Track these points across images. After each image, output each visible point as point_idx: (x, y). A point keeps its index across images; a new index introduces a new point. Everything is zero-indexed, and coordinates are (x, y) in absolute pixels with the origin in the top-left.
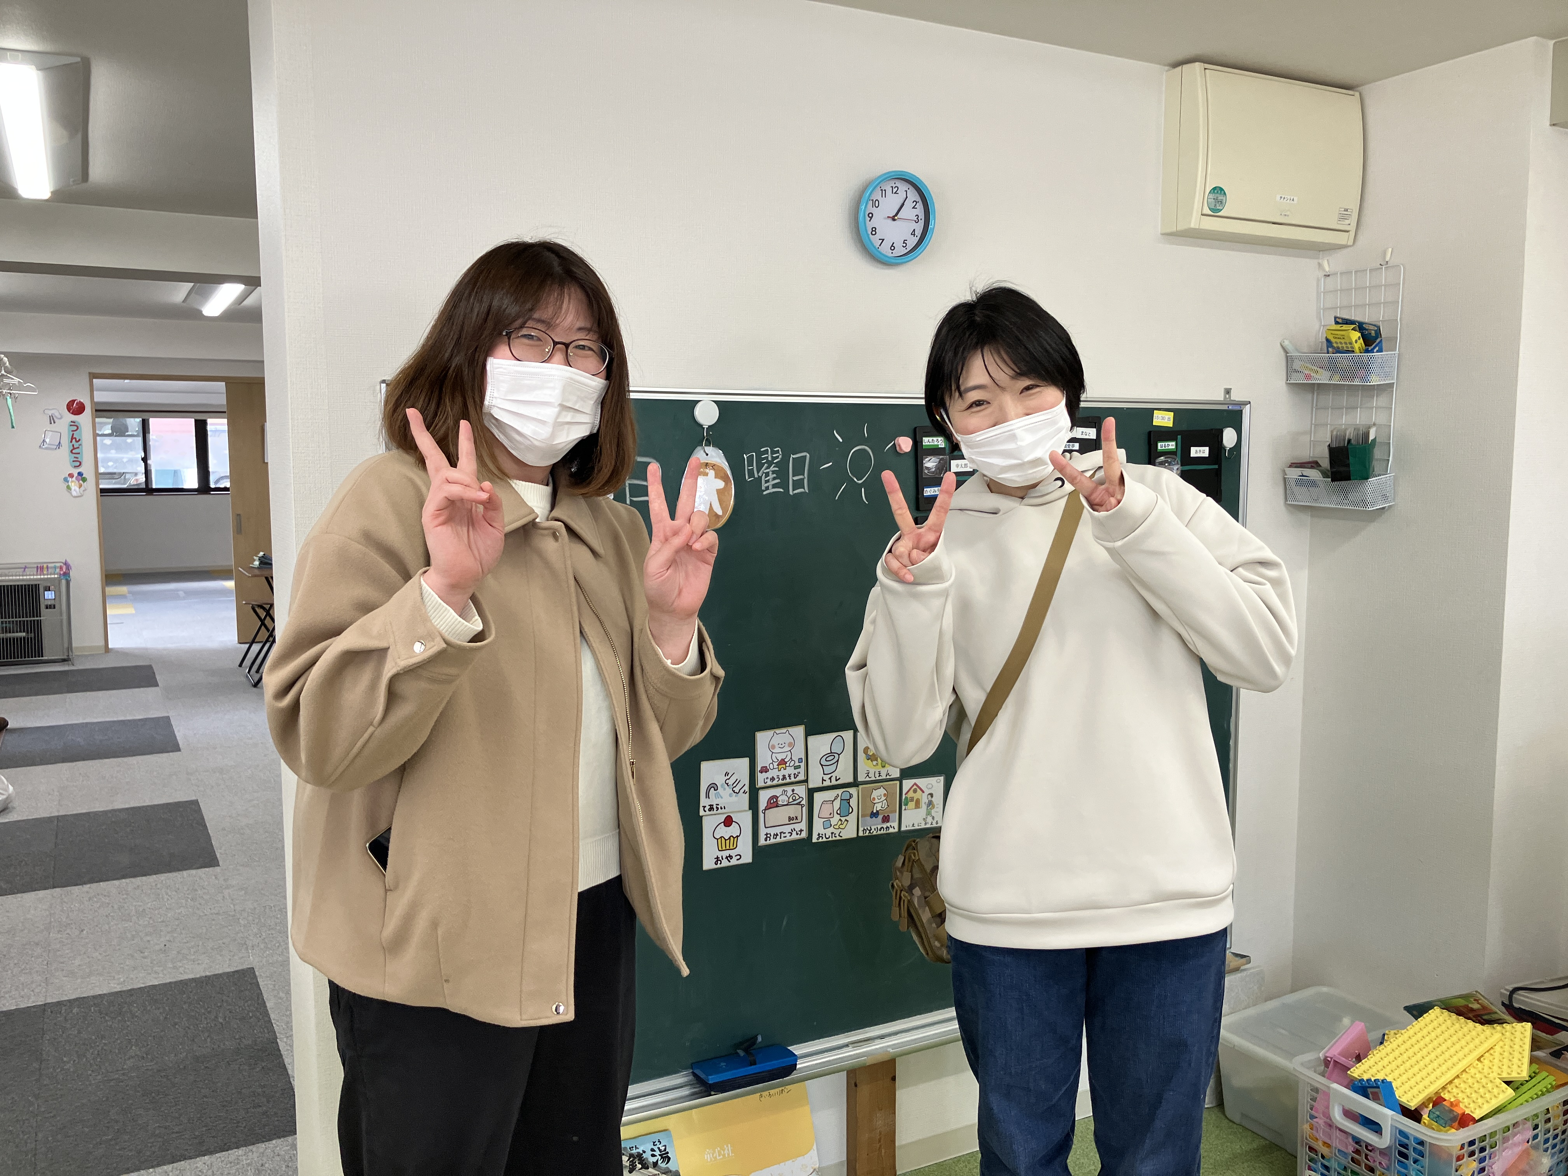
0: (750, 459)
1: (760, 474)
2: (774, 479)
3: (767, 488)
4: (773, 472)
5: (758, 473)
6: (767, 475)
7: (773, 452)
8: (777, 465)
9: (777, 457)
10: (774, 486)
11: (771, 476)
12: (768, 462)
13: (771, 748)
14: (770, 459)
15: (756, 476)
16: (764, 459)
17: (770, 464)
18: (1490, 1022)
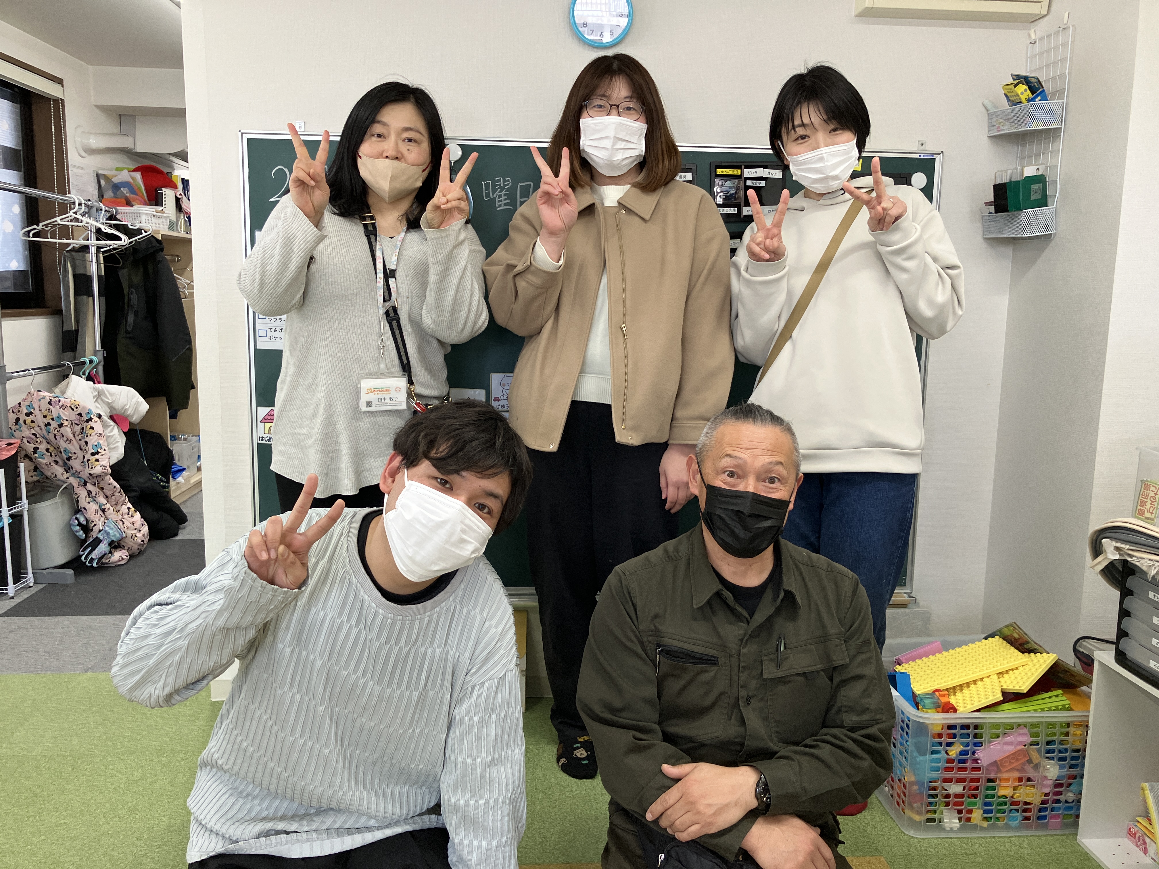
0: (487, 185)
1: (495, 196)
2: (505, 199)
3: (500, 206)
4: (505, 195)
5: (493, 195)
6: (500, 196)
7: (504, 181)
8: (507, 190)
9: (508, 184)
10: (505, 205)
11: (503, 198)
12: (500, 187)
13: (502, 385)
14: (502, 185)
15: (491, 196)
16: (498, 185)
17: (502, 189)
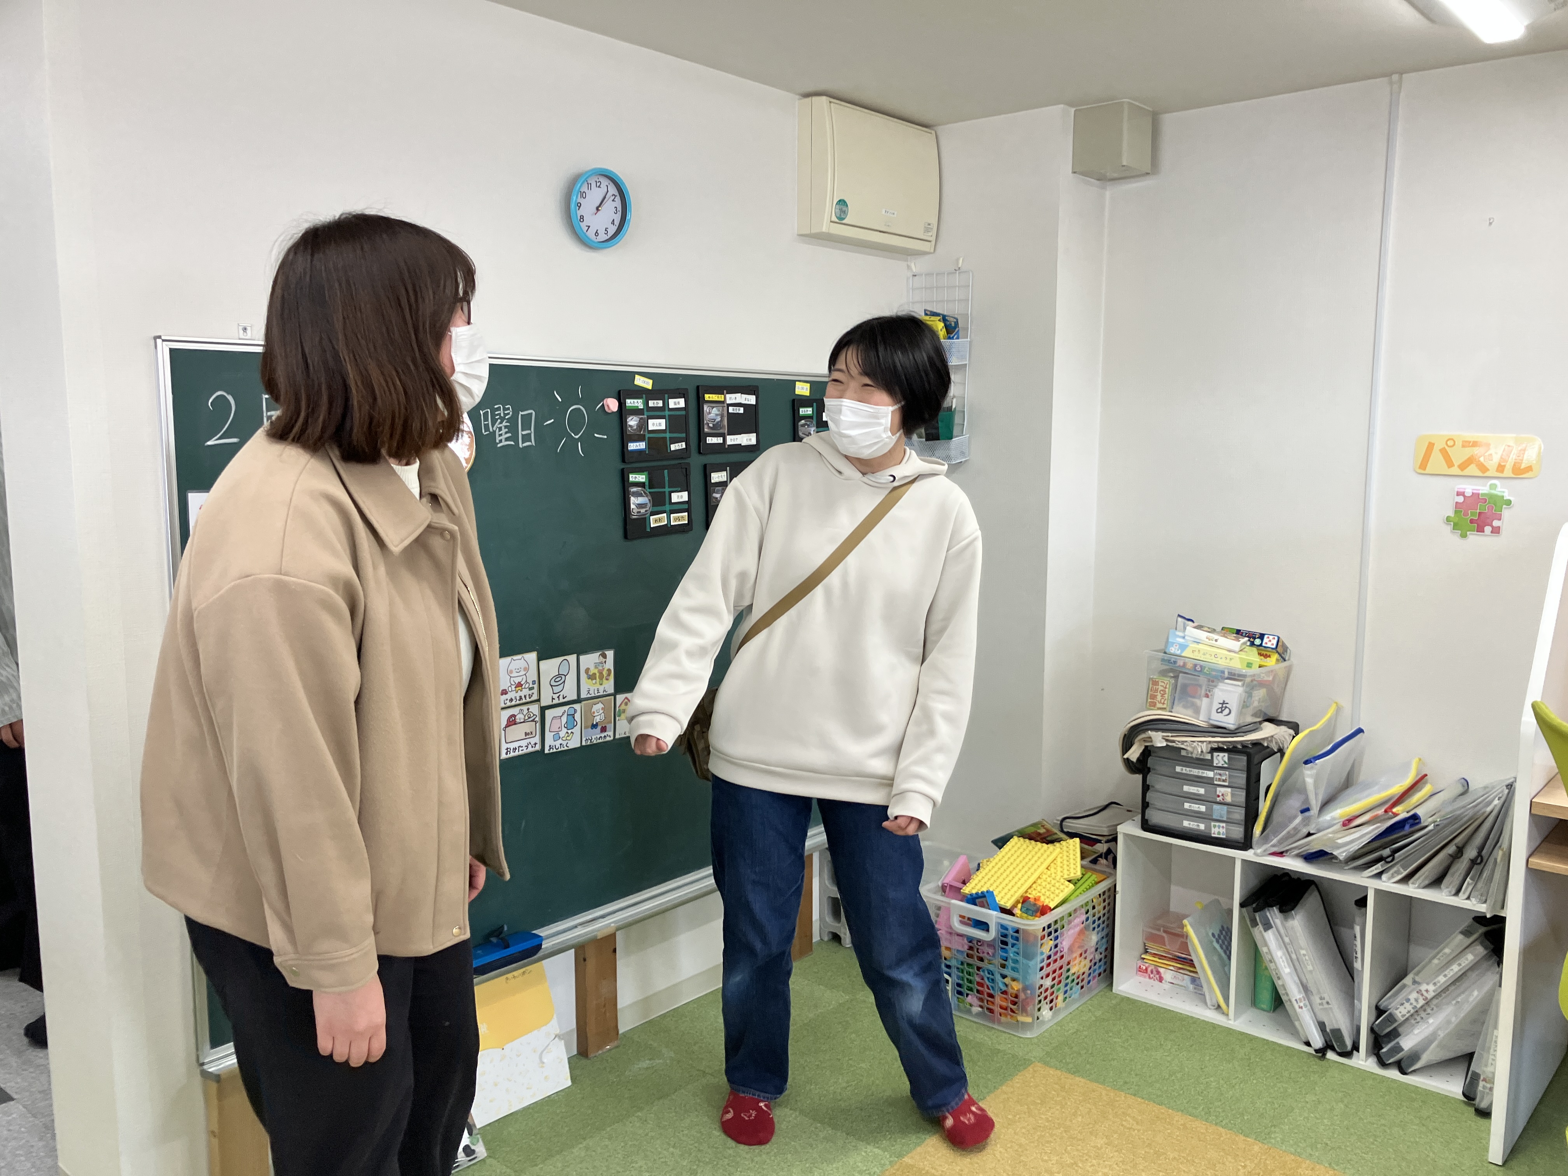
0: (486, 414)
2: (506, 433)
3: (501, 441)
4: (506, 427)
5: (493, 427)
6: (500, 429)
7: (505, 409)
8: (508, 420)
9: (508, 414)
10: (507, 439)
11: (504, 431)
12: (501, 418)
13: (509, 672)
14: (502, 415)
15: (491, 430)
16: (497, 415)
18: (1052, 842)
